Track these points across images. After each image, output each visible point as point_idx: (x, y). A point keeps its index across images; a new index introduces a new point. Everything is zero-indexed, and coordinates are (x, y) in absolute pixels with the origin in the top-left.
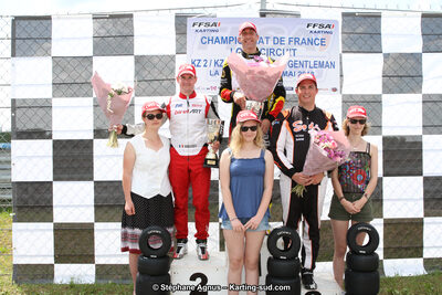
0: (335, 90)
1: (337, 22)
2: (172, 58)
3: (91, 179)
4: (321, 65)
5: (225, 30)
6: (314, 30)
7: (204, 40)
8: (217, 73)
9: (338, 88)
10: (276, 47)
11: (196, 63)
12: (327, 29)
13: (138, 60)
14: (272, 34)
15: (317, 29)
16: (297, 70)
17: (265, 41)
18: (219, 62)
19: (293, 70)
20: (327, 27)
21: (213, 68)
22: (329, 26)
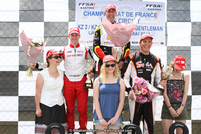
0: (162, 43)
1: (164, 3)
2: (67, 24)
3: (17, 95)
4: (154, 29)
5: (98, 7)
6: (150, 8)
7: (86, 14)
8: (93, 33)
9: (164, 42)
10: (128, 18)
11: (81, 27)
12: (158, 8)
13: (46, 24)
14: (126, 10)
15: (152, 7)
16: (140, 32)
17: (121, 14)
18: (94, 27)
19: (138, 31)
20: (158, 6)
21: (91, 30)
22: (159, 6)
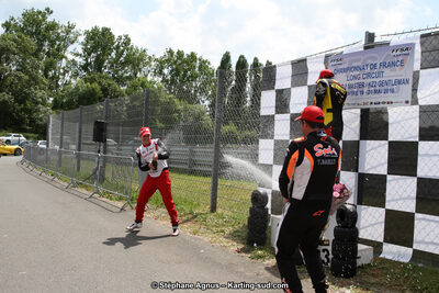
0: (407, 102)
1: (413, 45)
4: (400, 82)
5: (345, 63)
7: (336, 72)
9: (410, 101)
10: (371, 72)
12: (406, 52)
13: (309, 88)
14: (369, 62)
15: (398, 52)
17: (365, 68)
20: (406, 49)
22: (407, 49)
